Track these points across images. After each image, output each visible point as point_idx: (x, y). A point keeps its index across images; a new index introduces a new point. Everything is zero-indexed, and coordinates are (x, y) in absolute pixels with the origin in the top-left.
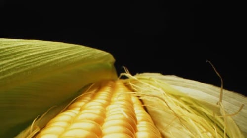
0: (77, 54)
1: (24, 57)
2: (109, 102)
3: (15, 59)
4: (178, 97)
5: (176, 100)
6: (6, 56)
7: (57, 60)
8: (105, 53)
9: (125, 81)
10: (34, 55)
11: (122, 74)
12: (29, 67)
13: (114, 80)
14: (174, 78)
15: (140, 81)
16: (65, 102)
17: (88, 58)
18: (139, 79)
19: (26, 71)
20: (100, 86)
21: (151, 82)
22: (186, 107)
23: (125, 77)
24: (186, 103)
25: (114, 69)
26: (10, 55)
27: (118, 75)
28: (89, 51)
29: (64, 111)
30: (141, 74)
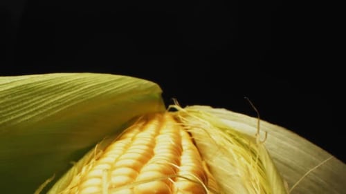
0: (124, 86)
1: (82, 89)
2: (158, 133)
3: (75, 91)
4: (223, 130)
5: (221, 132)
6: (68, 89)
7: (108, 92)
8: (152, 84)
9: (174, 113)
10: (89, 88)
11: (171, 106)
12: (86, 99)
13: (161, 113)
14: (223, 111)
15: (191, 114)
16: (117, 132)
17: (134, 89)
18: (189, 112)
19: (84, 102)
20: (147, 119)
21: (199, 115)
22: (230, 139)
23: (174, 110)
24: (231, 135)
25: (162, 101)
26: (71, 88)
27: (167, 107)
28: (136, 82)
29: (117, 140)
30: (191, 107)
